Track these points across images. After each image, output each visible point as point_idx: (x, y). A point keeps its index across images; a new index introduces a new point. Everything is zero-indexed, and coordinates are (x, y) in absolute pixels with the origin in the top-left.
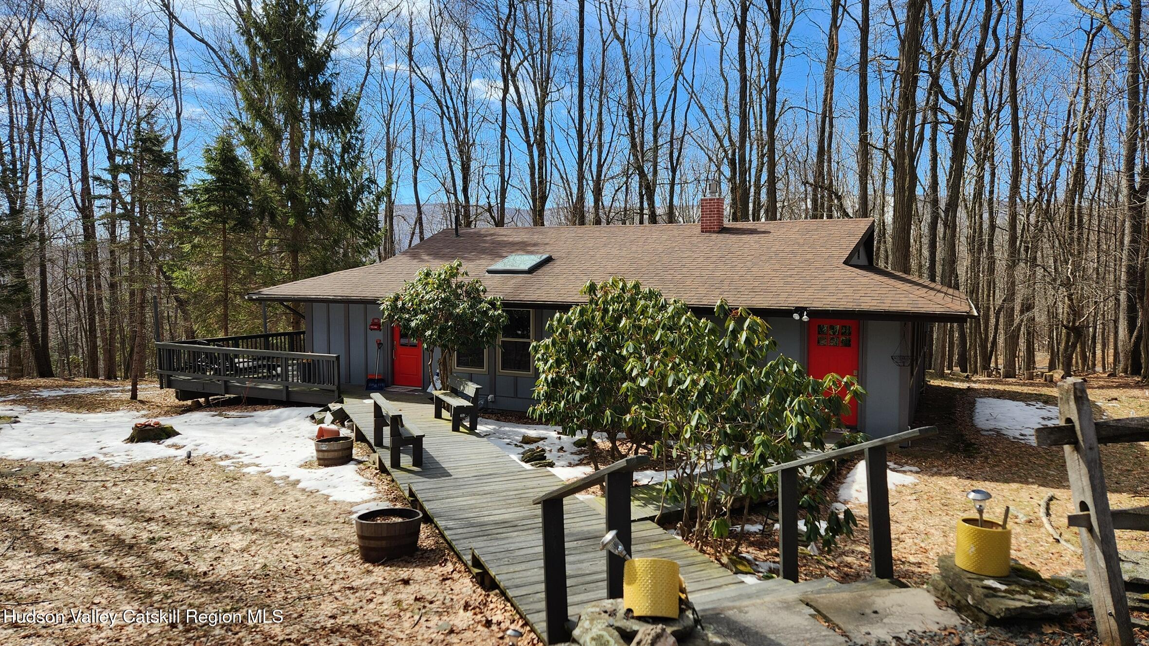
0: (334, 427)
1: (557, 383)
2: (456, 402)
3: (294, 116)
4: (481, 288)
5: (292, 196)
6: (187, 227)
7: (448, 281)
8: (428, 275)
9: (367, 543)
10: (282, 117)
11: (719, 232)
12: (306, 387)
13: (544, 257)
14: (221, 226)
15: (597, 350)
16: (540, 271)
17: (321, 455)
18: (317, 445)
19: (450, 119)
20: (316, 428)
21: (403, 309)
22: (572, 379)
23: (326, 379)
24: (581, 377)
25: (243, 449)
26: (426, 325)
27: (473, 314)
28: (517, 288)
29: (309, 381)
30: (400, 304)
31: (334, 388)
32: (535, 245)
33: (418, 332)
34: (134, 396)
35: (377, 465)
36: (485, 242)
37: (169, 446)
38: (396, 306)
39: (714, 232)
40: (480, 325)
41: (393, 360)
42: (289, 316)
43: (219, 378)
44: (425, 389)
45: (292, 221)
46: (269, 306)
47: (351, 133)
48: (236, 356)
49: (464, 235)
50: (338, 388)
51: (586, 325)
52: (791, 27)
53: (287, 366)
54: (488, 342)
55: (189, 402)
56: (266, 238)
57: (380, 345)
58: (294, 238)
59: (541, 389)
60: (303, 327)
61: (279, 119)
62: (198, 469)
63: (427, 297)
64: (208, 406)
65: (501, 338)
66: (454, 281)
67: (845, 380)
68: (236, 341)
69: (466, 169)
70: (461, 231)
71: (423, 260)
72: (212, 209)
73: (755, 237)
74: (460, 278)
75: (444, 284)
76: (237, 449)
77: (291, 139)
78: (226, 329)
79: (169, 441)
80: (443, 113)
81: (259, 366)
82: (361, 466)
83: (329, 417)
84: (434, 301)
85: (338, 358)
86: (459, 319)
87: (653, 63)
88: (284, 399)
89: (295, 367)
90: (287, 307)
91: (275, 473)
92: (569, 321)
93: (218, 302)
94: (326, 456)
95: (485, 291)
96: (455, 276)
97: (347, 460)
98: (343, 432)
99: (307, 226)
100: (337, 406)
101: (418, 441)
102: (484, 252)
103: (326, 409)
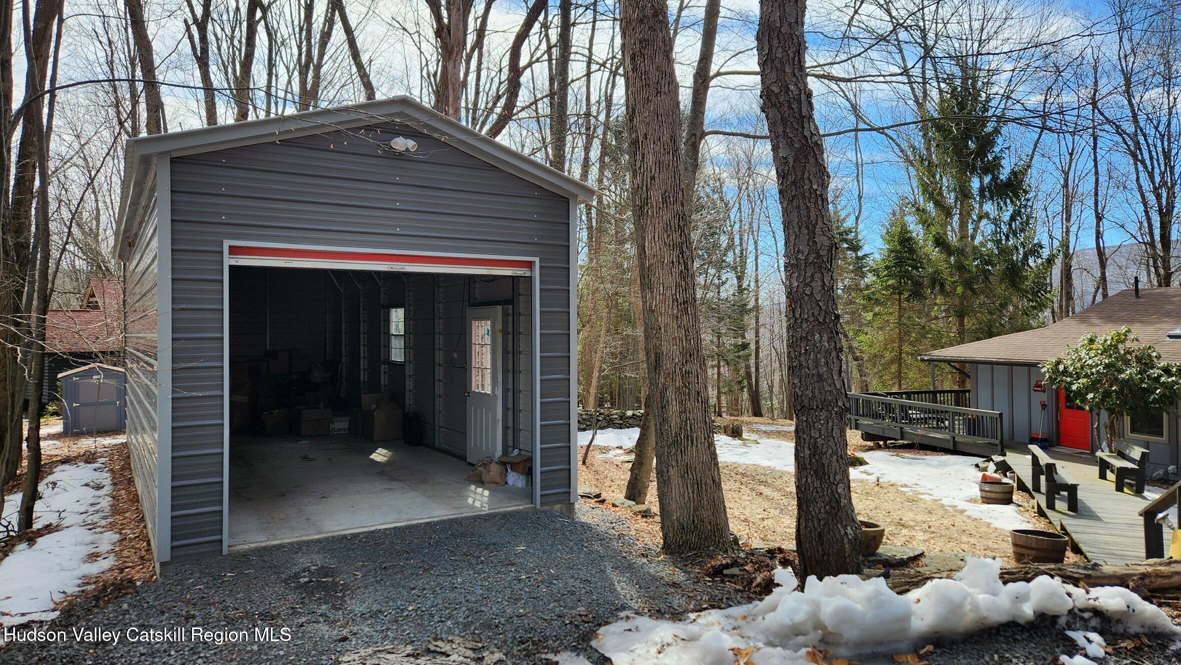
0: (997, 476)
2: (1119, 463)
3: (964, 194)
4: (1154, 354)
5: (961, 268)
7: (1116, 347)
8: (1091, 341)
9: (1020, 550)
10: (953, 195)
12: (970, 439)
14: (897, 297)
17: (984, 494)
18: (981, 486)
20: (980, 474)
21: (1065, 372)
23: (990, 433)
25: (918, 482)
26: (1088, 389)
27: (1142, 380)
29: (974, 435)
30: (1061, 368)
31: (997, 442)
33: (1081, 394)
35: (1036, 510)
36: (1172, 303)
37: (861, 472)
38: (1058, 369)
40: (1150, 391)
41: (1058, 422)
42: (955, 375)
43: (896, 425)
44: (1093, 453)
45: (960, 290)
46: (937, 366)
47: (1020, 200)
48: (910, 408)
50: (1002, 442)
53: (954, 420)
54: (1162, 408)
55: (872, 444)
56: (935, 304)
57: (1044, 406)
58: (962, 303)
60: (968, 386)
61: (950, 198)
62: (885, 491)
63: (1090, 362)
64: (887, 447)
66: (1121, 347)
68: (909, 395)
71: (1093, 325)
72: (891, 282)
74: (1128, 344)
75: (1110, 349)
76: (914, 481)
77: (960, 214)
78: (900, 385)
79: (862, 468)
81: (930, 418)
82: (1021, 508)
83: (992, 467)
84: (1097, 365)
85: (1001, 415)
86: (1126, 384)
88: (951, 448)
89: (961, 422)
90: (954, 367)
91: (945, 502)
93: (892, 361)
94: (989, 495)
95: (1159, 357)
96: (1123, 342)
97: (1008, 501)
98: (1005, 480)
99: (974, 292)
100: (1000, 458)
101: (1072, 489)
102: (1168, 314)
103: (990, 460)
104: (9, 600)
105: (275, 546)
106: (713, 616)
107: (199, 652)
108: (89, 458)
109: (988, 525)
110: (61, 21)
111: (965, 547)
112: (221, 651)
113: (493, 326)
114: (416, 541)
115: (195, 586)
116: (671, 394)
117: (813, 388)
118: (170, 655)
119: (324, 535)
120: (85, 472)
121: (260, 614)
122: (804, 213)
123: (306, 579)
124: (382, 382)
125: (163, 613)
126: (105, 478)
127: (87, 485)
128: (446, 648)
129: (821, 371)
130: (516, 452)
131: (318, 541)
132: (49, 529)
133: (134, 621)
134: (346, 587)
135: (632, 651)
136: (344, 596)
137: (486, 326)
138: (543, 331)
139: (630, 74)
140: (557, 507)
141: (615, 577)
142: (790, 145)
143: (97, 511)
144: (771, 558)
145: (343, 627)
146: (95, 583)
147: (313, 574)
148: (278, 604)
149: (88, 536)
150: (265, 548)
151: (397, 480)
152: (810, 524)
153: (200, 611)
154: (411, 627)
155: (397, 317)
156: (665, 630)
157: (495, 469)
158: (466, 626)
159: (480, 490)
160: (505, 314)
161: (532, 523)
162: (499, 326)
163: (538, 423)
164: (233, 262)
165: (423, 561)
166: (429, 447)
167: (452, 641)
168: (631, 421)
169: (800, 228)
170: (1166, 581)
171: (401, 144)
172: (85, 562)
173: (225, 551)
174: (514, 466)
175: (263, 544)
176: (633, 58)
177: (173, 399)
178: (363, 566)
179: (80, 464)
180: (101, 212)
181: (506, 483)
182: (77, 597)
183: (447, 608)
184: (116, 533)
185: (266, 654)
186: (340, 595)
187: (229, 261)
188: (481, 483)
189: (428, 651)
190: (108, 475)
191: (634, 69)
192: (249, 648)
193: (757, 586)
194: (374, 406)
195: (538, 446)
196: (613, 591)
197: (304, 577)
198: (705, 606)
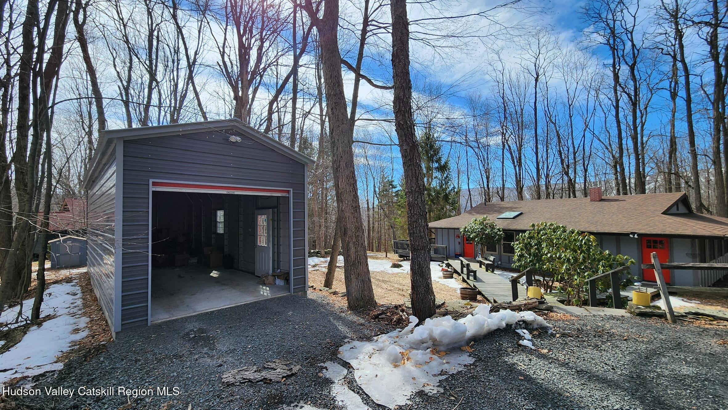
0: (446, 268)
1: (521, 256)
2: (487, 262)
4: (494, 225)
6: (400, 206)
7: (483, 222)
8: (476, 220)
9: (464, 296)
11: (600, 201)
12: (436, 256)
13: (519, 213)
15: (535, 245)
16: (517, 218)
17: (444, 275)
18: (442, 272)
19: (481, 161)
20: (441, 268)
22: (526, 255)
23: (442, 254)
24: (530, 255)
26: (476, 237)
27: (492, 233)
28: (508, 224)
29: (437, 254)
30: (467, 230)
32: (515, 208)
33: (473, 239)
34: (386, 256)
35: (462, 279)
36: (496, 207)
38: (465, 230)
39: (597, 201)
40: (495, 237)
41: (464, 248)
44: (475, 259)
45: (429, 203)
47: (447, 172)
49: (488, 205)
50: (446, 256)
51: (531, 238)
52: (650, 99)
54: (497, 243)
55: (402, 259)
57: (459, 243)
59: (516, 258)
60: (434, 237)
63: (476, 227)
64: (407, 260)
65: (502, 242)
66: (485, 222)
67: (625, 257)
69: (488, 178)
70: (487, 203)
71: (473, 215)
73: (617, 203)
74: (487, 221)
75: (481, 223)
79: (401, 268)
80: (479, 159)
82: (457, 279)
83: (444, 265)
84: (478, 229)
85: (446, 247)
86: (487, 235)
87: (572, 128)
92: (525, 236)
94: (446, 275)
95: (496, 226)
96: (485, 220)
97: (452, 277)
98: (449, 270)
99: (434, 203)
100: (447, 262)
101: (475, 272)
102: (496, 211)
103: (443, 263)
104: (29, 359)
105: (174, 320)
106: (383, 337)
107: (146, 380)
108: (68, 280)
109: (448, 286)
110: (58, 79)
111: (444, 295)
112: (157, 377)
113: (268, 217)
114: (241, 313)
115: (136, 343)
116: (351, 245)
117: (419, 241)
118: (129, 383)
119: (198, 313)
120: (67, 288)
121: (174, 356)
122: (414, 171)
123: (193, 336)
124: (213, 242)
125: (123, 360)
126: (78, 290)
127: (68, 294)
128: (273, 365)
129: (422, 235)
130: (279, 270)
131: (194, 316)
132: (49, 318)
133: (107, 367)
134: (214, 338)
135: (357, 358)
136: (214, 343)
137: (264, 217)
138: (294, 220)
139: (331, 115)
140: (300, 293)
141: (336, 323)
142: (408, 144)
143: (75, 307)
144: (396, 310)
145: (218, 358)
146: (79, 344)
147: (195, 332)
148: (181, 350)
149: (72, 320)
150: (169, 321)
151: (225, 285)
152: (418, 296)
153: (142, 357)
154: (252, 356)
155: (220, 215)
156: (368, 347)
157: (270, 279)
158: (279, 353)
159: (264, 287)
160: (273, 213)
161: (291, 301)
162: (271, 217)
163: (292, 258)
164: (154, 189)
165: (248, 323)
166: (235, 269)
167: (275, 362)
168: (313, 254)
169: (412, 178)
170: (531, 306)
171: (233, 139)
172: (72, 334)
173: (149, 324)
174: (279, 277)
175: (168, 320)
176: (332, 109)
177: (123, 254)
178: (219, 327)
179: (63, 283)
180: (71, 168)
181: (275, 284)
182: (70, 353)
183: (267, 345)
184: (87, 317)
185: (182, 377)
186: (212, 342)
187: (152, 189)
188: (264, 284)
189: (265, 368)
190: (79, 288)
191: (333, 113)
192: (172, 375)
193: (394, 322)
194: (210, 252)
195: (292, 268)
196: (338, 330)
197: (192, 334)
198: (379, 333)
